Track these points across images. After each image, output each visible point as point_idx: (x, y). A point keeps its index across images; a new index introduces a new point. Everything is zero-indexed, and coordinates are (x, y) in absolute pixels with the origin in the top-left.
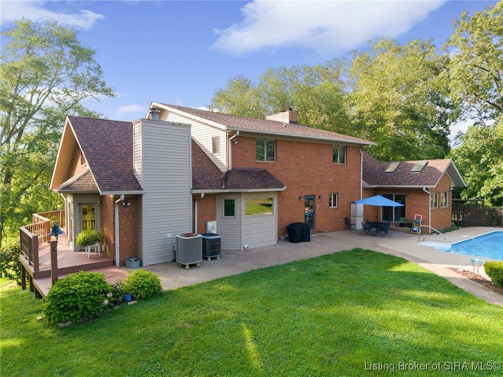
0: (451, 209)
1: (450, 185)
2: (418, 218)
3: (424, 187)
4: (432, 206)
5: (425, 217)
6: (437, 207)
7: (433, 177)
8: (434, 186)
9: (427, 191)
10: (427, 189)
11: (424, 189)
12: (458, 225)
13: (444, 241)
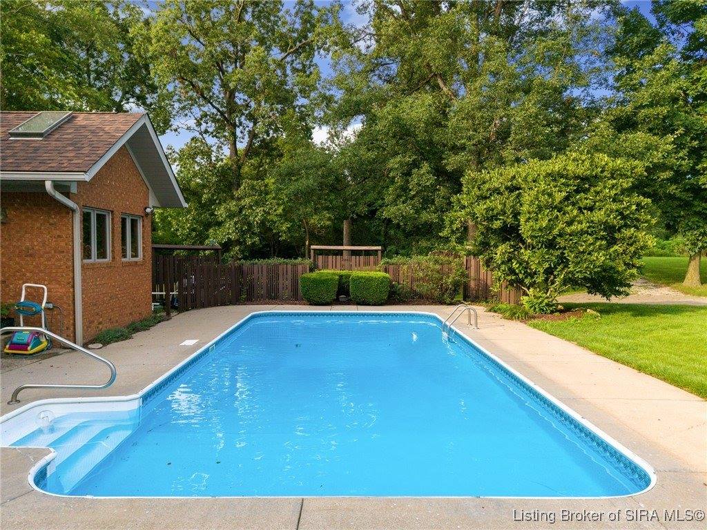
0: (149, 265)
1: (147, 198)
2: (35, 295)
3: (49, 181)
4: (87, 254)
5: (60, 291)
6: (109, 259)
7: (86, 151)
8: (87, 177)
9: (59, 196)
10: (61, 187)
11: (48, 185)
12: (171, 307)
13: (110, 386)
